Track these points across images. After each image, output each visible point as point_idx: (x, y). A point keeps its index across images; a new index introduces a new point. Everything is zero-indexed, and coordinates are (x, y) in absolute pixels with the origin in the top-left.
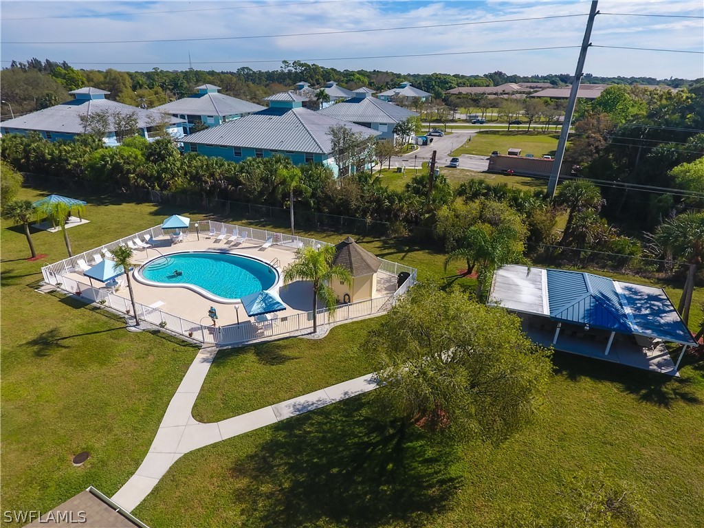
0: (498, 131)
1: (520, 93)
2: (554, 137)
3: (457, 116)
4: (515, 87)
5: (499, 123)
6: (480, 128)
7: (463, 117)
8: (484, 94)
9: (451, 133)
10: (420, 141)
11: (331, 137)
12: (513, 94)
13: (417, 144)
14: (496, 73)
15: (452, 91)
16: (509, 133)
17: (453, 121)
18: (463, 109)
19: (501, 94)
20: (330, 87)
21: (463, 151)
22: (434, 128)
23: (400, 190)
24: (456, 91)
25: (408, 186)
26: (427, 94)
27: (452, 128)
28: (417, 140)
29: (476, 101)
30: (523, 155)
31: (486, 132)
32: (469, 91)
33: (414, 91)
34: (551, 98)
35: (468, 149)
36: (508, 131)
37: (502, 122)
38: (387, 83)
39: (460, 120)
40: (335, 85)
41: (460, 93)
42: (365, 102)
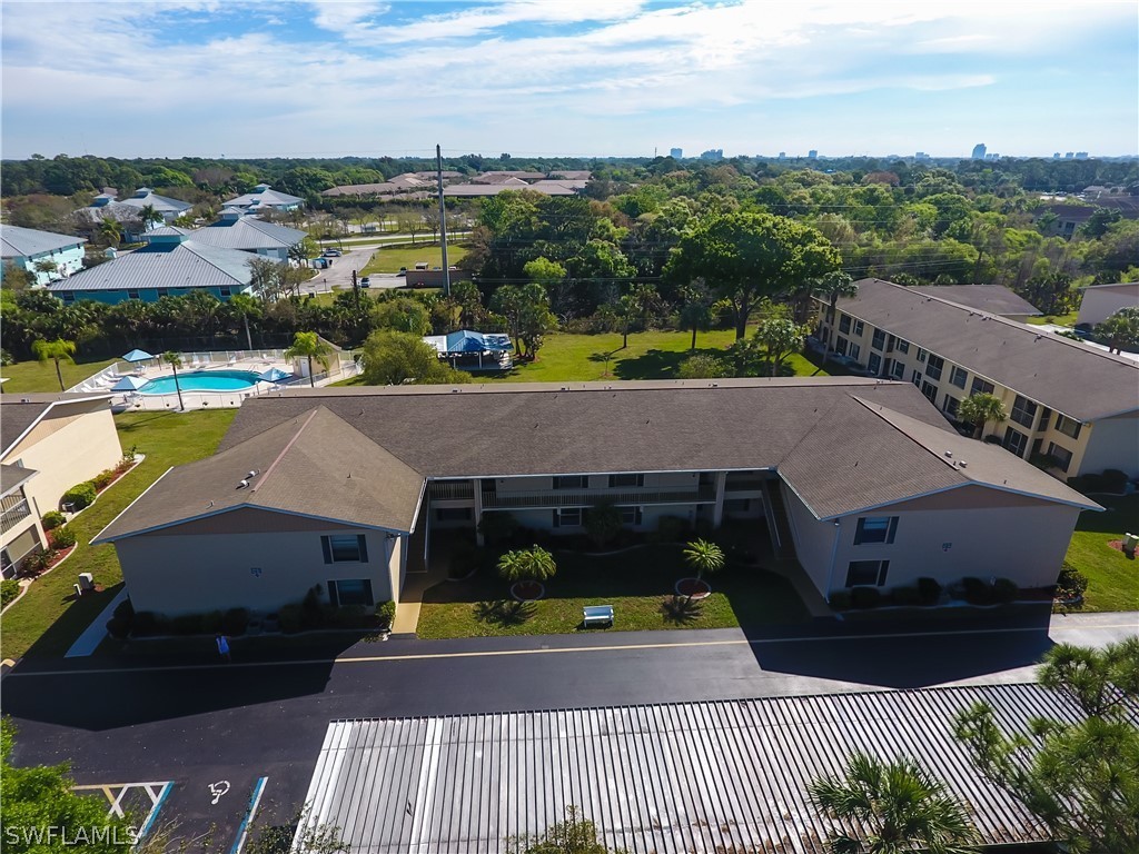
0: (403, 245)
1: (422, 189)
2: (461, 246)
3: (350, 228)
4: (411, 180)
5: (401, 234)
6: (381, 242)
7: (357, 229)
8: (374, 194)
9: (350, 251)
10: (319, 264)
11: (251, 268)
12: (413, 192)
13: (315, 267)
14: (382, 160)
15: (330, 192)
16: (415, 246)
17: (346, 236)
18: (354, 221)
19: (397, 192)
20: (143, 197)
21: (369, 270)
22: (328, 247)
23: (331, 305)
24: (335, 191)
25: (335, 303)
26: (297, 199)
27: (349, 244)
28: (314, 263)
29: (368, 206)
30: (430, 269)
31: (390, 247)
32: (354, 192)
33: (277, 196)
34: (458, 197)
35: (375, 267)
36: (414, 244)
37: (405, 233)
38: (226, 184)
39: (353, 234)
40: (150, 194)
41: (342, 195)
42: (239, 225)
